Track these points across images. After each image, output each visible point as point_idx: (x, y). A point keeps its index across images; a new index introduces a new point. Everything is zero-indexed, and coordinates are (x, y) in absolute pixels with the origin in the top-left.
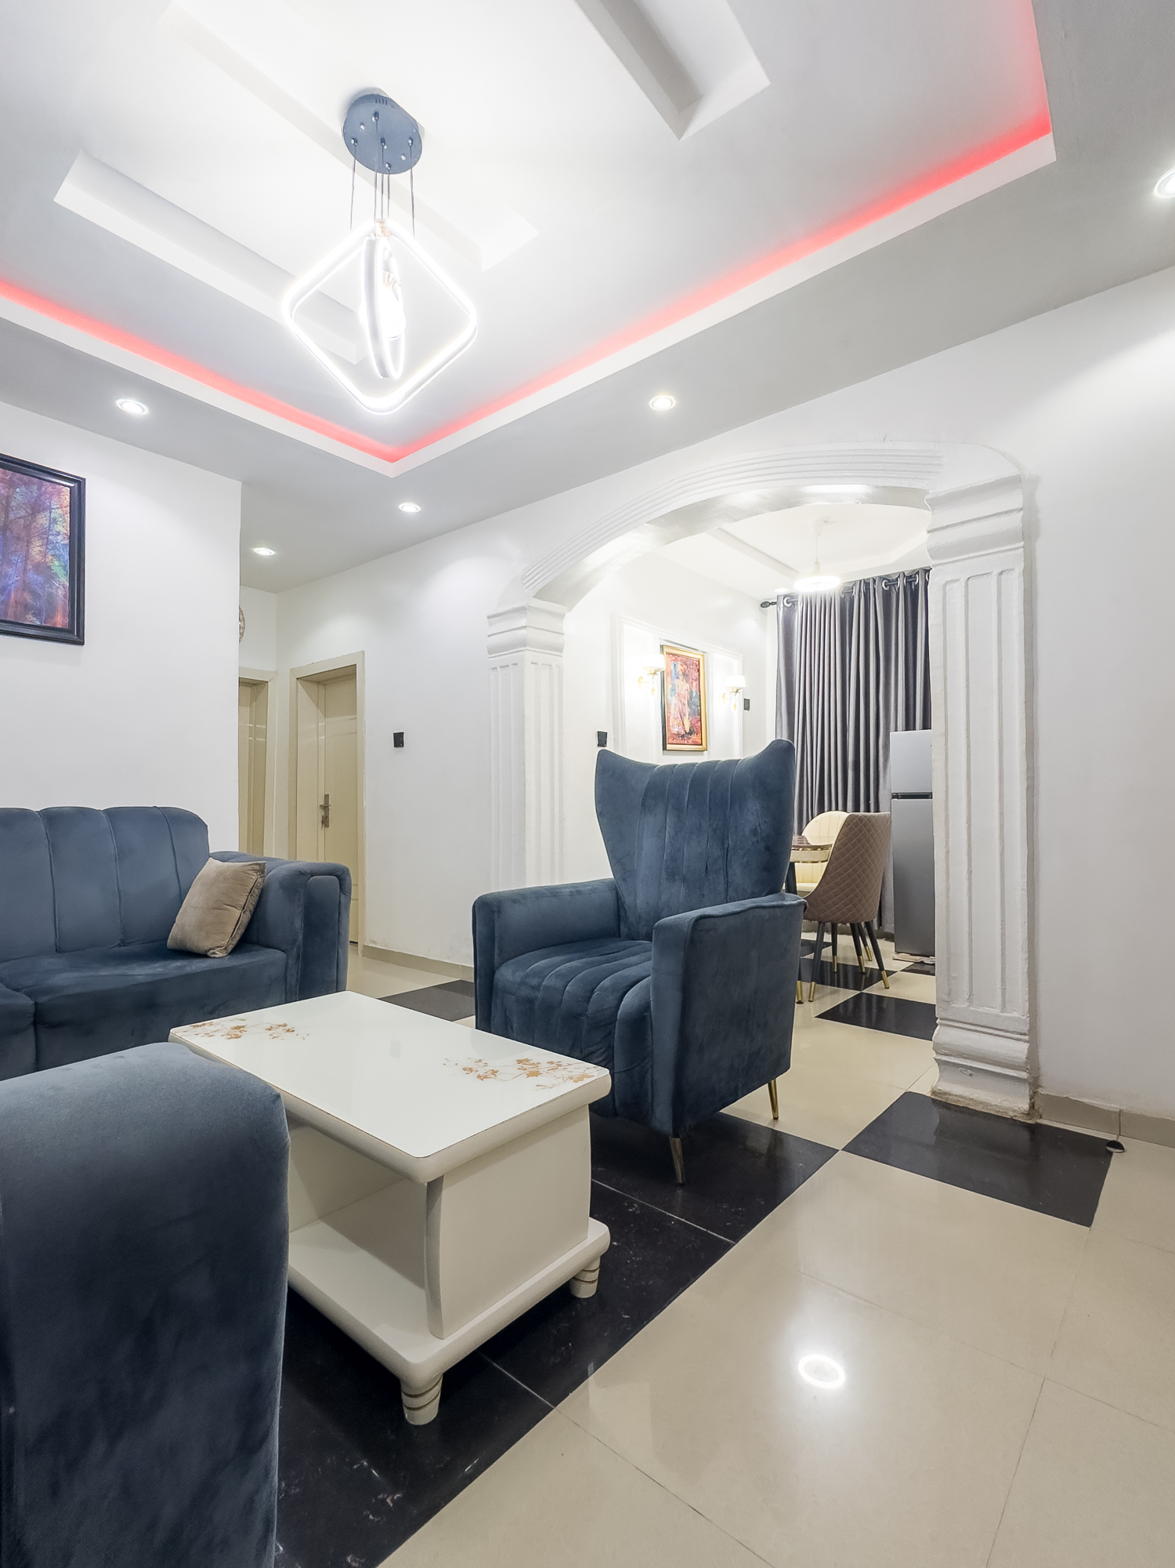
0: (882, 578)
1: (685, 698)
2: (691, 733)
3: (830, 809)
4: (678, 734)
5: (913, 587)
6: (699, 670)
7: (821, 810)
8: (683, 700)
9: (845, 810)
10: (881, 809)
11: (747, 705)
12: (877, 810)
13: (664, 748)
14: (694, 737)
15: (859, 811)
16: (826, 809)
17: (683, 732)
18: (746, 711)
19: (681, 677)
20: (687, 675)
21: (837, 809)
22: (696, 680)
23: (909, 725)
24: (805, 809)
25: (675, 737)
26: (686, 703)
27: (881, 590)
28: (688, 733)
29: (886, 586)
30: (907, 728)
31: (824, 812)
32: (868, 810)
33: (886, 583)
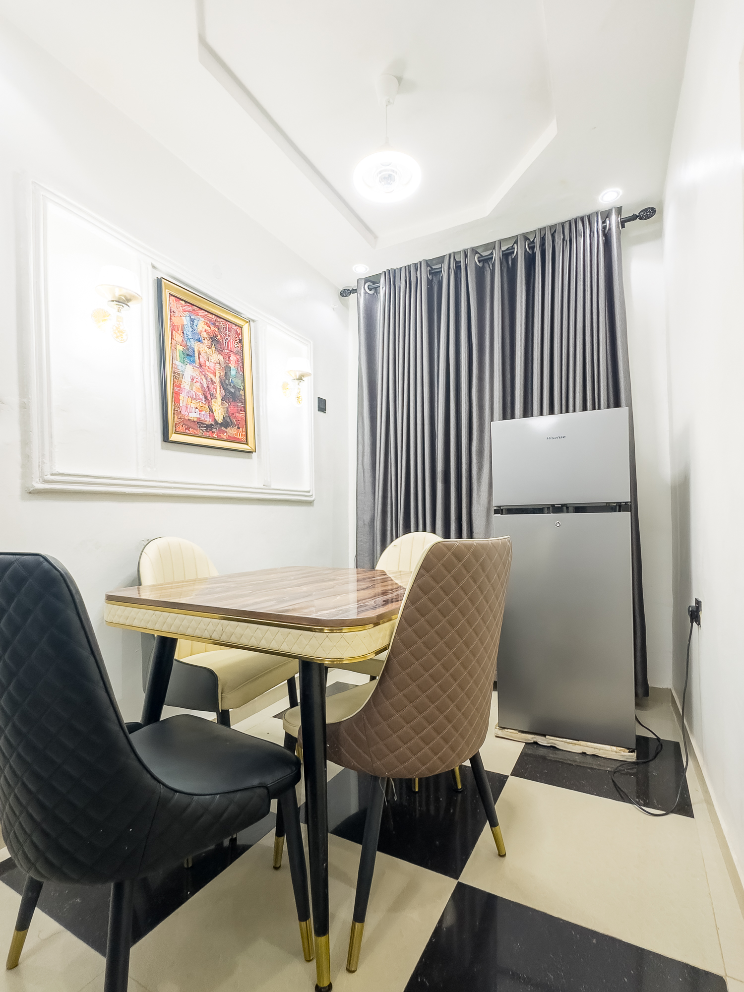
0: (474, 251)
1: (214, 373)
2: (226, 424)
3: (417, 530)
4: (199, 423)
5: (510, 263)
6: (241, 341)
7: (407, 530)
8: (212, 376)
9: (434, 531)
10: (475, 534)
11: (322, 406)
12: (471, 535)
13: (166, 438)
14: (232, 431)
15: (449, 538)
16: (412, 528)
17: (209, 421)
18: (321, 413)
19: (207, 342)
20: (218, 342)
21: (425, 530)
22: (236, 354)
23: (508, 413)
24: (389, 528)
25: (192, 425)
26: (217, 380)
27: (473, 265)
28: (221, 425)
29: (479, 262)
30: (504, 418)
31: (410, 532)
32: (460, 536)
33: (478, 258)
